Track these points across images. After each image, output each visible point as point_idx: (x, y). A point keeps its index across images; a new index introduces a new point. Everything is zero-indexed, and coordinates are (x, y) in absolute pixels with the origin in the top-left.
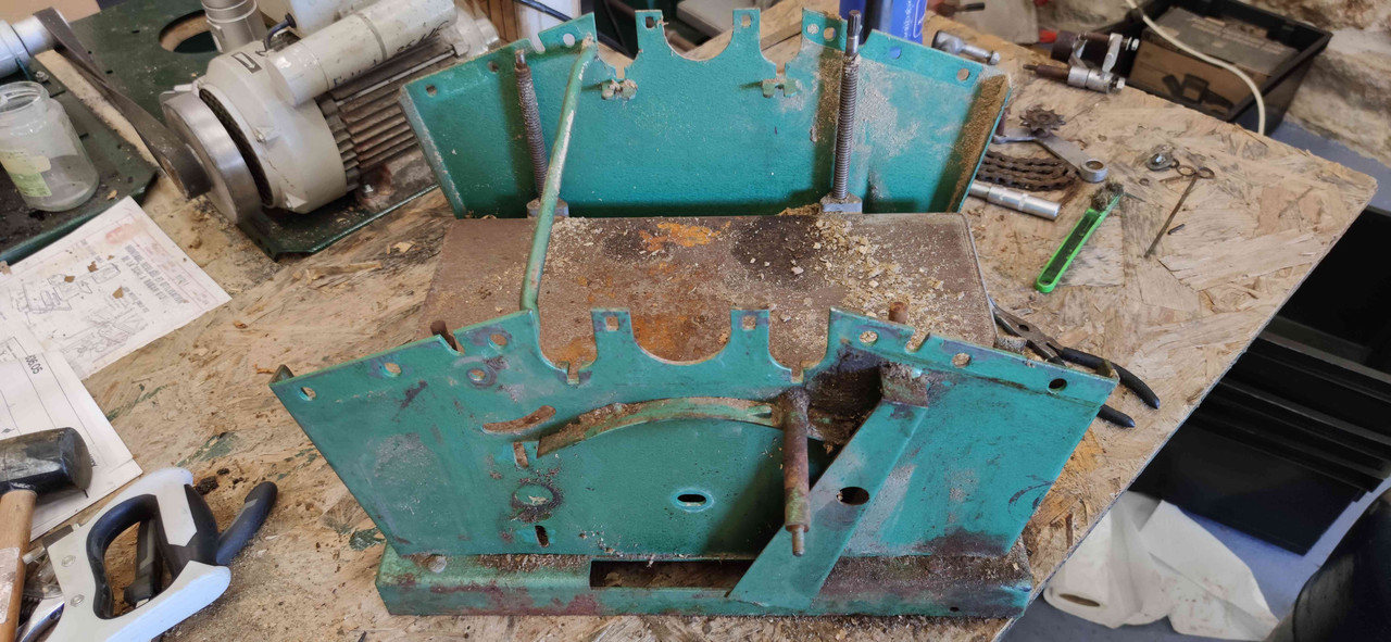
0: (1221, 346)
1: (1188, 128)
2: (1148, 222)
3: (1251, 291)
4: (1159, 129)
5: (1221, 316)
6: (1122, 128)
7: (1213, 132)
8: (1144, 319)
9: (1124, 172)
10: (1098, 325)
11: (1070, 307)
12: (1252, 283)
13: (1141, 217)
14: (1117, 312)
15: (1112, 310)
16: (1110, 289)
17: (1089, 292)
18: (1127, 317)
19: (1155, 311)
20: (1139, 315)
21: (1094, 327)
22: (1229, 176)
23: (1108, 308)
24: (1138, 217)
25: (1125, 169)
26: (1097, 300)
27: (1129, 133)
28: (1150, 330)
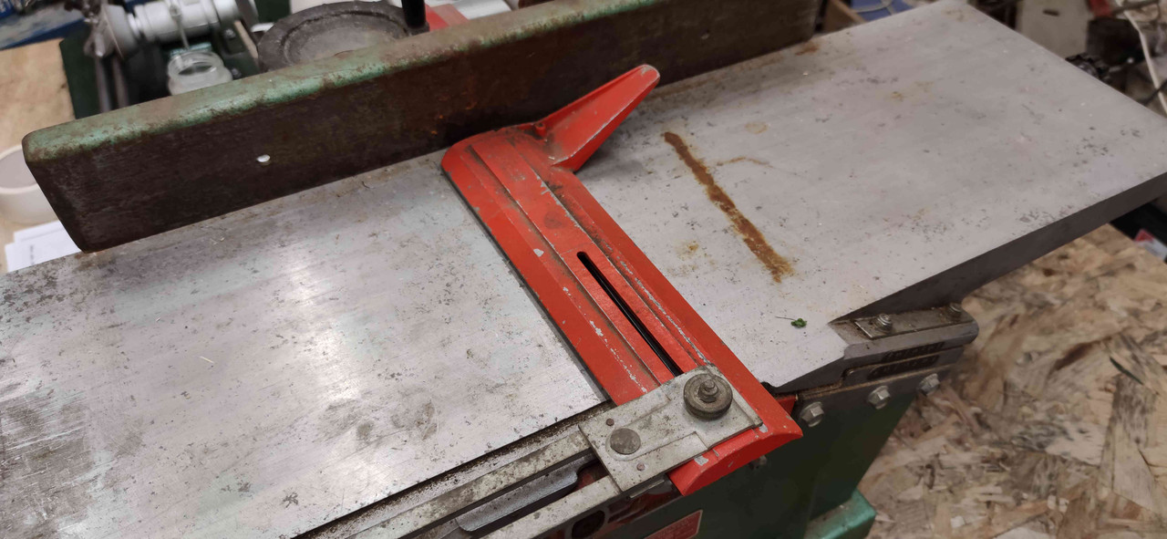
2: (1139, 408)
6: (1141, 300)
8: (1109, 508)
9: (1129, 348)
10: (1063, 501)
11: (1039, 476)
13: (1135, 400)
14: (1084, 493)
15: (1080, 491)
16: (1083, 468)
17: (1062, 465)
18: (1093, 501)
19: (1122, 504)
20: (1104, 503)
21: (1057, 503)
23: (1077, 487)
24: (1132, 399)
25: (1132, 344)
26: (1068, 475)
27: (1146, 308)
28: (1111, 521)
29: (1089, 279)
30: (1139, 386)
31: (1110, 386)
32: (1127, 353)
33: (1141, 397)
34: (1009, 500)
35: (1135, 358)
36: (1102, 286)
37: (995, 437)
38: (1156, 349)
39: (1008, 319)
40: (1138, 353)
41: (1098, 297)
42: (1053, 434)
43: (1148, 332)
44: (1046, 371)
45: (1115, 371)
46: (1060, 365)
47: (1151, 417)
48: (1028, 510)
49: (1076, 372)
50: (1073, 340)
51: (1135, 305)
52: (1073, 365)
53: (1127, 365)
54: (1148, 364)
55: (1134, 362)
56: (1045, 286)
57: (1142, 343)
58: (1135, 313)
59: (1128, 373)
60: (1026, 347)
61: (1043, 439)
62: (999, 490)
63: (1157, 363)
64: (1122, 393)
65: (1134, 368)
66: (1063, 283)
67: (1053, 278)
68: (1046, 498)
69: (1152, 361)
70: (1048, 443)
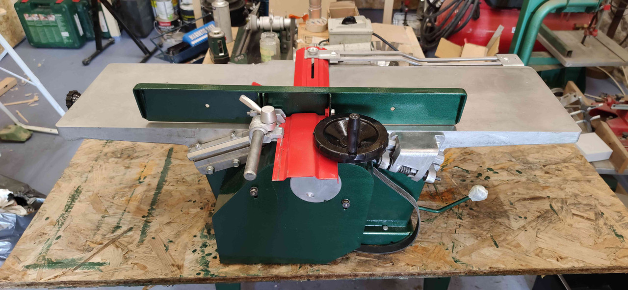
0: (524, 264)
1: (610, 206)
2: (549, 221)
3: (559, 259)
4: (598, 200)
5: (537, 257)
6: (583, 192)
7: (619, 212)
8: (507, 242)
9: (562, 203)
11: (486, 225)
12: (563, 257)
13: (549, 218)
15: (500, 234)
16: (507, 228)
17: (499, 225)
19: (513, 243)
20: (507, 240)
22: (604, 227)
23: (499, 232)
25: (565, 204)
26: (499, 228)
27: (583, 195)
28: (505, 245)
29: (565, 180)
30: (555, 215)
31: (542, 211)
32: (560, 205)
33: (553, 219)
34: (468, 227)
35: (562, 208)
36: (568, 183)
37: (479, 210)
38: (575, 208)
39: (515, 181)
40: (565, 206)
41: (562, 186)
42: (503, 216)
43: (576, 202)
44: (517, 199)
45: (550, 208)
46: (524, 199)
47: (551, 225)
48: (474, 231)
49: (530, 203)
50: (538, 194)
51: (579, 193)
52: (532, 201)
53: (555, 208)
54: (567, 210)
55: (560, 208)
56: (541, 177)
57: (570, 204)
58: (576, 195)
59: (554, 211)
60: (515, 191)
61: (497, 216)
62: (467, 223)
63: (571, 211)
64: (545, 215)
65: (559, 210)
66: (551, 178)
67: (548, 175)
68: (484, 231)
69: (569, 211)
70: (499, 218)
